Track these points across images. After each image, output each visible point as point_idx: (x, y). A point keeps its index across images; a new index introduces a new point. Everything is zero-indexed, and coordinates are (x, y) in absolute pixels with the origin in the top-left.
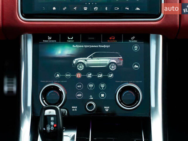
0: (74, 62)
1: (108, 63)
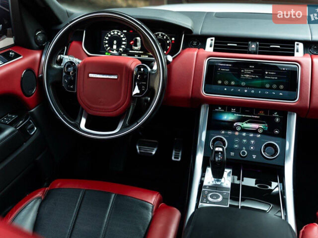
0: (235, 125)
1: (257, 127)
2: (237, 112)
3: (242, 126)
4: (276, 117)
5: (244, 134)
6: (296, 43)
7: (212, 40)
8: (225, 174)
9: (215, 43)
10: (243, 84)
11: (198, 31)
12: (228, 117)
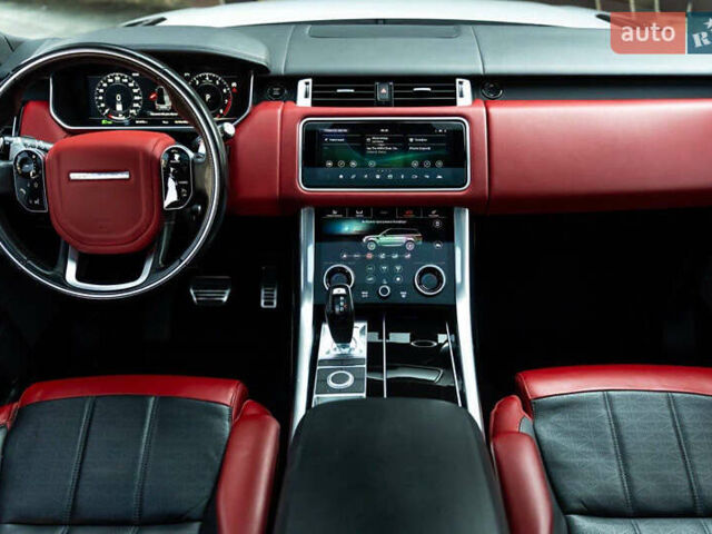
0: (364, 240)
1: (404, 241)
2: (367, 216)
3: (378, 242)
4: (436, 219)
5: (382, 256)
6: (458, 80)
7: (307, 84)
8: (356, 333)
9: (313, 89)
10: (372, 163)
11: (280, 67)
12: (351, 227)
